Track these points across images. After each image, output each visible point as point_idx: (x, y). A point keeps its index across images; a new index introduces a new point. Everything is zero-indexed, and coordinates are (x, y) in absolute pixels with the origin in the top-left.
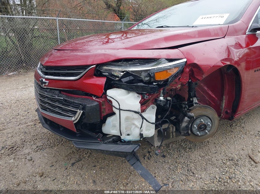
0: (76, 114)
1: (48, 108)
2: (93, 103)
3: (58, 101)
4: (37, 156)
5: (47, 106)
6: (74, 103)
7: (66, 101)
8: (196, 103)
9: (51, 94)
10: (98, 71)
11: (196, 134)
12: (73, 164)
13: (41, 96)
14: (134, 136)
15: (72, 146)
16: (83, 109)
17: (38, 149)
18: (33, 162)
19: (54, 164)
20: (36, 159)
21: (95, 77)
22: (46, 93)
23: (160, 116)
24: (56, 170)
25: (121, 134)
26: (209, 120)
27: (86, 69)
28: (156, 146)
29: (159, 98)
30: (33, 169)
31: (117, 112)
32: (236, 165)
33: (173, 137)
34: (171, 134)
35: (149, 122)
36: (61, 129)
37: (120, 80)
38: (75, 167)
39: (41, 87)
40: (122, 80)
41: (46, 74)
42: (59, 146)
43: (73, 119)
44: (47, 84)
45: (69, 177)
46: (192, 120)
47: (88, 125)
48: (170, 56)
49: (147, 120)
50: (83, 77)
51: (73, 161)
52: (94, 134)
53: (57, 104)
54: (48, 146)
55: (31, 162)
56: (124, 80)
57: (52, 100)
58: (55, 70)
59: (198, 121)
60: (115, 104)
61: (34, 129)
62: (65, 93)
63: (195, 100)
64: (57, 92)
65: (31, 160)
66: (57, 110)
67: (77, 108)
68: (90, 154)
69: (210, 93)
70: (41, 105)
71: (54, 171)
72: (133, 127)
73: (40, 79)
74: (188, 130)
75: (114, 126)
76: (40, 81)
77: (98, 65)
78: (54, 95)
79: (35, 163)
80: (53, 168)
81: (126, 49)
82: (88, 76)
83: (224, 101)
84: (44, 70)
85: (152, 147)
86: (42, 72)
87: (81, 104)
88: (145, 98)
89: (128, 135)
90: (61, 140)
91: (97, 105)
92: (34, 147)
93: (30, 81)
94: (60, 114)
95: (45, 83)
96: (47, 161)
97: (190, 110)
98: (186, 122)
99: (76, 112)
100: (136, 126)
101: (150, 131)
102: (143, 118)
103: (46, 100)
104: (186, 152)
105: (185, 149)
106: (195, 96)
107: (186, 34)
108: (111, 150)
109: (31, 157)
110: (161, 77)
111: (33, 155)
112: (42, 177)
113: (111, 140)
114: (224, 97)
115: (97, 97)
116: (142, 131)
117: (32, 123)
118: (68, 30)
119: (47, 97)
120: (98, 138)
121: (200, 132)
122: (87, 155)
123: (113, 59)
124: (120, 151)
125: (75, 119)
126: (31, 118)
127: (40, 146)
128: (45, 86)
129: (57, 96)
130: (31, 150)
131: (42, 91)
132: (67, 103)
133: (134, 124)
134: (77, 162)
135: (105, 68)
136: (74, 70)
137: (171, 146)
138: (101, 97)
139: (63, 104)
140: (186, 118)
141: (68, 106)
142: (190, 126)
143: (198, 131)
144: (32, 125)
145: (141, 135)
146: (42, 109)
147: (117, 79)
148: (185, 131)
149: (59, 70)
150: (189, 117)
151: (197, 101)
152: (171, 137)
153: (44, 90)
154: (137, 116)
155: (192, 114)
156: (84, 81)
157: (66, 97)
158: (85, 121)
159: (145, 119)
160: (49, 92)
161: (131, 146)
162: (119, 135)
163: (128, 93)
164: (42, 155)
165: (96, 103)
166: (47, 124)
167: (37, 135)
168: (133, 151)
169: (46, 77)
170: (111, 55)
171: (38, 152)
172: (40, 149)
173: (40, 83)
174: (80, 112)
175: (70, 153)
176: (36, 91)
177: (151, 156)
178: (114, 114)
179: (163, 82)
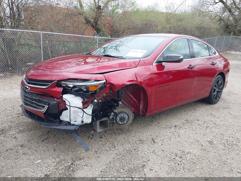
0: (44, 108)
1: (29, 104)
2: (54, 102)
3: (35, 100)
4: (19, 136)
5: (28, 103)
6: (44, 101)
7: (39, 100)
8: (120, 105)
9: (31, 96)
10: (59, 84)
11: (119, 123)
12: (43, 141)
13: (25, 96)
14: (78, 122)
15: (44, 130)
16: (48, 105)
17: (20, 131)
18: (17, 139)
19: (31, 140)
20: (19, 138)
21: (56, 87)
22: (28, 95)
23: (102, 113)
24: (31, 143)
25: (70, 120)
26: (126, 115)
27: (52, 82)
28: (98, 132)
29: (94, 100)
30: (16, 143)
31: (68, 107)
32: (142, 143)
33: (110, 127)
34: (109, 124)
35: (87, 114)
36: (36, 117)
37: (71, 90)
38: (43, 142)
39: (25, 91)
40: (72, 89)
41: (29, 83)
42: (35, 130)
43: (43, 110)
44: (29, 90)
45: (39, 148)
46: (116, 115)
47: (53, 115)
48: (97, 78)
49: (86, 113)
50: (50, 87)
51: (43, 139)
52: (54, 120)
53: (34, 102)
54: (27, 130)
55: (15, 139)
56: (73, 90)
57: (31, 99)
58: (35, 81)
59: (120, 115)
60: (67, 103)
61: (18, 119)
62: (39, 96)
63: (120, 103)
64: (35, 95)
65: (15, 138)
66: (34, 105)
67: (45, 104)
68: (55, 135)
69: (134, 99)
70: (25, 102)
71: (30, 144)
72: (78, 117)
73: (25, 86)
74: (114, 120)
75: (67, 116)
76: (25, 87)
77: (58, 81)
78: (33, 97)
79: (18, 140)
80: (29, 143)
81: (75, 73)
82: (53, 86)
83: (141, 104)
84: (28, 81)
85: (96, 133)
86: (26, 81)
87: (47, 102)
88: (85, 100)
89: (75, 121)
90: (36, 127)
91: (56, 103)
92: (18, 130)
93: (15, 83)
94: (36, 108)
95: (28, 89)
96: (25, 139)
97: (116, 109)
98: (112, 115)
99: (45, 106)
100: (80, 116)
101: (88, 120)
102: (84, 112)
103: (28, 99)
104: (116, 136)
105: (115, 134)
106: (121, 101)
107: (111, 66)
108: (63, 129)
109: (15, 136)
110: (92, 89)
111: (17, 135)
112: (22, 147)
113: (65, 124)
114: (141, 102)
115: (58, 99)
116: (83, 119)
117: (16, 116)
118: (51, 41)
119: (29, 97)
120: (56, 122)
121: (121, 122)
122: (53, 136)
123: (66, 78)
124: (68, 129)
125: (44, 110)
126: (16, 112)
127: (22, 130)
128: (28, 90)
129: (34, 97)
130: (15, 132)
131: (26, 94)
132: (40, 101)
133: (79, 115)
134: (45, 140)
135: (63, 82)
136: (45, 82)
137: (108, 132)
138: (60, 99)
139: (38, 102)
140: (112, 113)
141: (40, 103)
142: (115, 118)
143: (120, 121)
144: (16, 117)
145: (82, 122)
146: (25, 104)
147: (70, 89)
148: (112, 121)
149: (37, 82)
150: (114, 113)
151: (121, 104)
152: (109, 126)
153: (27, 93)
154: (80, 110)
155: (116, 111)
156: (50, 89)
157: (40, 98)
158: (50, 112)
159: (85, 112)
160: (30, 94)
161: (74, 126)
162: (70, 121)
163: (76, 97)
164: (22, 135)
165: (56, 102)
166: (28, 114)
167: (19, 123)
168: (75, 129)
169: (29, 85)
170: (65, 76)
171: (20, 134)
172: (21, 132)
173: (24, 89)
174: (46, 107)
175: (42, 135)
176: (21, 93)
177: (93, 137)
178: (67, 109)
179: (94, 92)
